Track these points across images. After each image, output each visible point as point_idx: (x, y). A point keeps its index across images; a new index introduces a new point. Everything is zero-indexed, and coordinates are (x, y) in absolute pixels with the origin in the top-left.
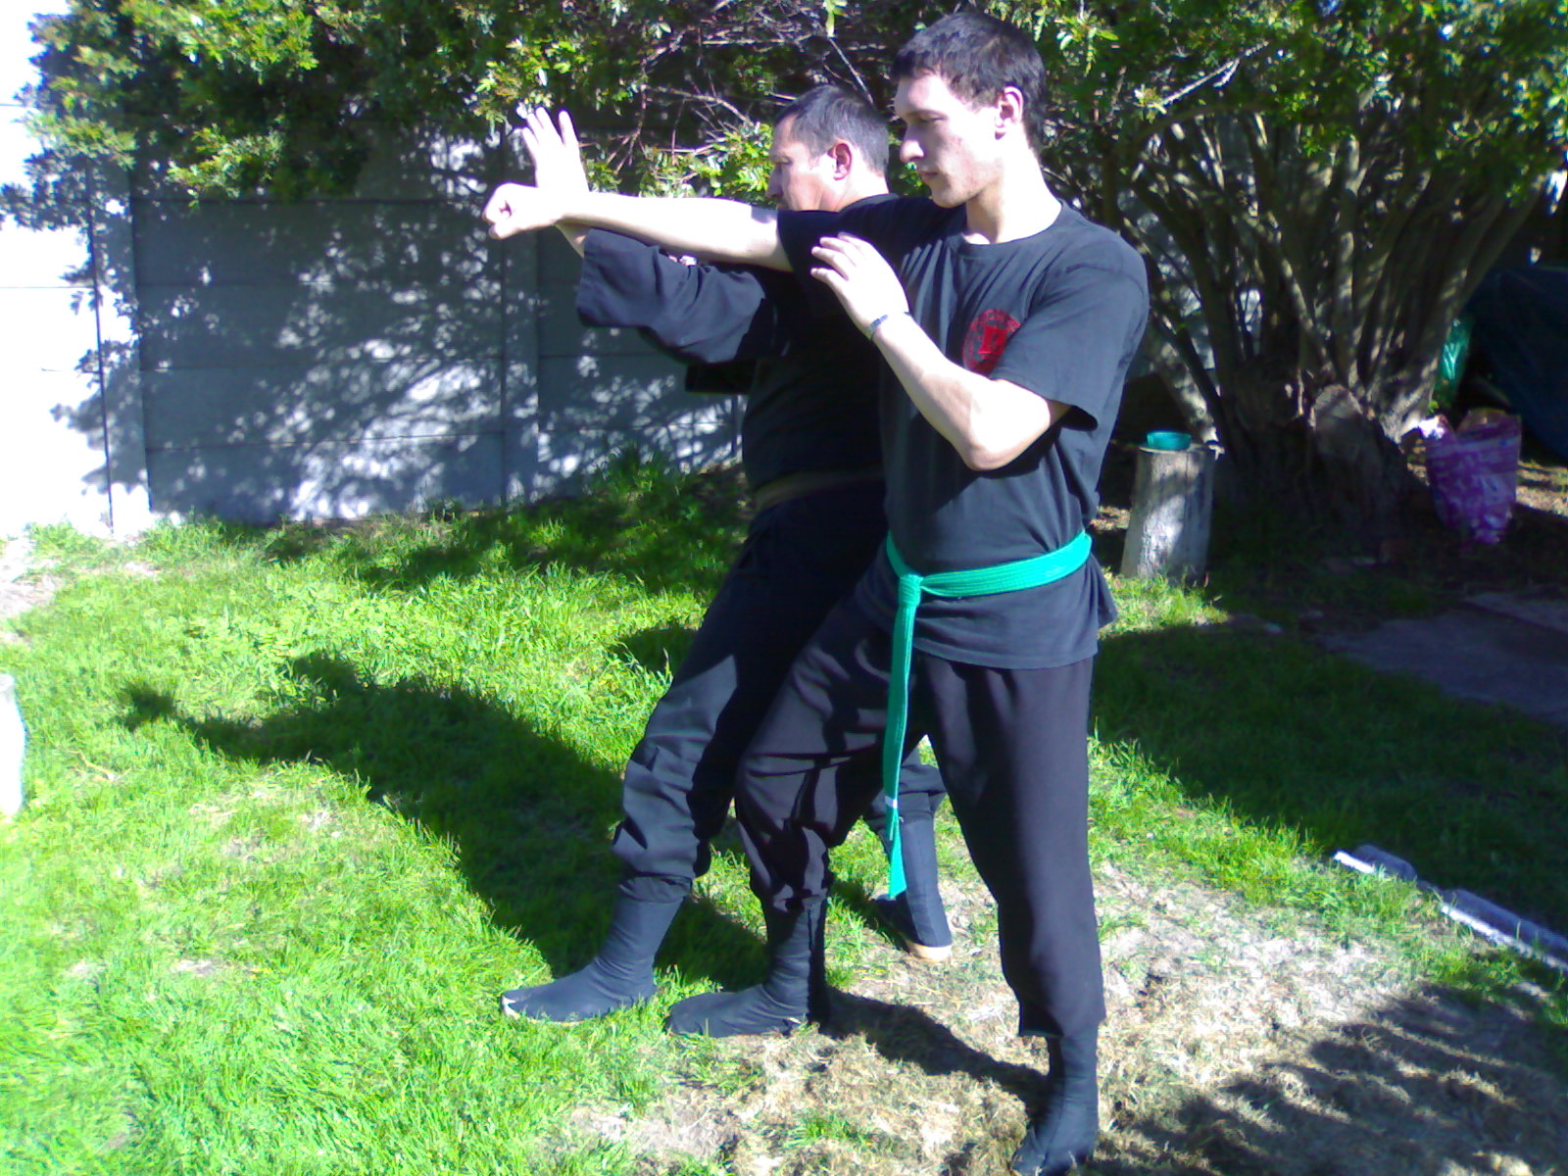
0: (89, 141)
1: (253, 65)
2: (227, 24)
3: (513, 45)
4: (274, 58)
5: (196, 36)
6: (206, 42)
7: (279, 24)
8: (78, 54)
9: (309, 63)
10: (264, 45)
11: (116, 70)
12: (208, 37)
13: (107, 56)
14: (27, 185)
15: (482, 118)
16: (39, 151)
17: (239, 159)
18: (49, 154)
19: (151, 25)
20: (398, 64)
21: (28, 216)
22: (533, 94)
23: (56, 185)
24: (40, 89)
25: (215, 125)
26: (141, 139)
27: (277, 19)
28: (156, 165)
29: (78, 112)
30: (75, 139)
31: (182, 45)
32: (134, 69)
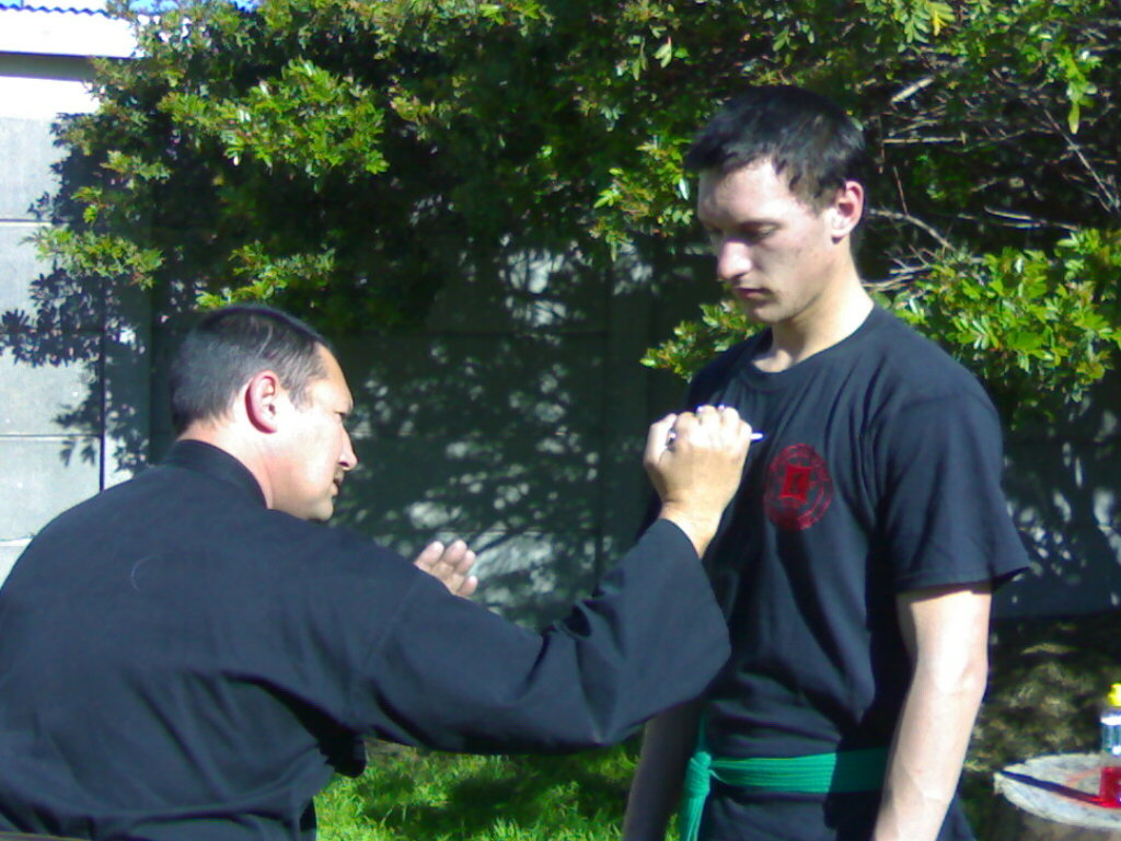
0: (108, 260)
1: (309, 169)
2: (280, 120)
3: (646, 147)
4: (335, 160)
5: (242, 135)
6: (254, 141)
7: (343, 119)
8: (105, 159)
9: (377, 165)
10: (324, 144)
11: (147, 176)
12: (257, 136)
13: (137, 160)
15: (602, 239)
16: (48, 271)
17: (283, 285)
18: (59, 273)
19: (191, 123)
21: (29, 348)
22: (668, 211)
23: (64, 310)
24: (57, 200)
25: (257, 243)
26: (168, 255)
27: (341, 112)
28: (180, 286)
29: (99, 227)
30: (93, 258)
31: (226, 146)
32: (165, 174)
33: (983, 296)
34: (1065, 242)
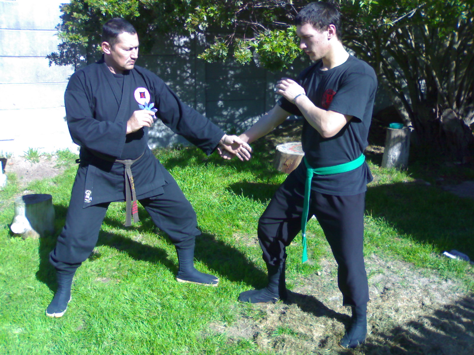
0: (75, 39)
2: (114, 4)
3: (196, 9)
4: (127, 13)
5: (105, 8)
6: (108, 9)
7: (129, 4)
8: (73, 15)
9: (137, 15)
10: (125, 10)
11: (83, 19)
12: (108, 8)
13: (81, 15)
14: (58, 53)
15: (188, 30)
16: (61, 43)
18: (64, 43)
19: (93, 5)
20: (163, 15)
21: (58, 61)
22: (202, 23)
23: (66, 52)
24: (62, 25)
26: (90, 39)
27: (128, 2)
28: (94, 46)
29: (72, 31)
30: (71, 39)
31: (102, 11)
32: (88, 18)
33: (270, 40)
34: (289, 28)
